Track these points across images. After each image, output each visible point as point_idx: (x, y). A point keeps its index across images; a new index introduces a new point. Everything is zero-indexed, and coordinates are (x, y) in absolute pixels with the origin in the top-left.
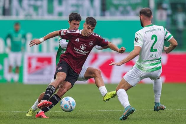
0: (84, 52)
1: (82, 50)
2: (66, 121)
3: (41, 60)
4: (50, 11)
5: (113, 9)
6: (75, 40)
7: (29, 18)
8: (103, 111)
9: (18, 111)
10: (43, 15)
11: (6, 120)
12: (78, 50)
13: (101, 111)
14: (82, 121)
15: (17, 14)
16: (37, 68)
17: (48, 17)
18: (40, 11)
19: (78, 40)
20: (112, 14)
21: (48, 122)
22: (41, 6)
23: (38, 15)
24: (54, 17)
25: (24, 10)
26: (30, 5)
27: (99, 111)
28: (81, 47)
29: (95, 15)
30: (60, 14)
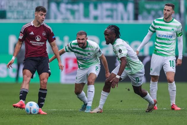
0: (40, 43)
1: (38, 42)
2: (99, 119)
4: (86, 15)
5: (145, 13)
6: (30, 34)
7: (66, 21)
8: (135, 109)
9: (55, 109)
10: (79, 19)
11: (43, 118)
12: (34, 42)
14: (115, 119)
15: (56, 18)
17: (84, 21)
18: (77, 14)
19: (32, 33)
20: (144, 18)
21: (83, 120)
22: (78, 11)
23: (74, 18)
24: (91, 21)
25: (61, 13)
26: (67, 10)
28: (36, 39)
29: (128, 19)
30: (96, 18)
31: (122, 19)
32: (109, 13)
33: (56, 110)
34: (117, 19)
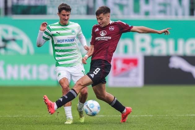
3: (126, 61)
4: (136, 10)
8: (191, 115)
10: (128, 14)
13: (190, 115)
14: (170, 126)
16: (123, 70)
18: (126, 10)
21: (134, 127)
22: (127, 5)
23: (123, 14)
24: (142, 17)
26: (115, 4)
27: (187, 115)
28: (101, 34)
29: (183, 14)
30: (147, 13)
31: (176, 14)
32: (162, 8)
33: (103, 116)
34: (171, 14)
